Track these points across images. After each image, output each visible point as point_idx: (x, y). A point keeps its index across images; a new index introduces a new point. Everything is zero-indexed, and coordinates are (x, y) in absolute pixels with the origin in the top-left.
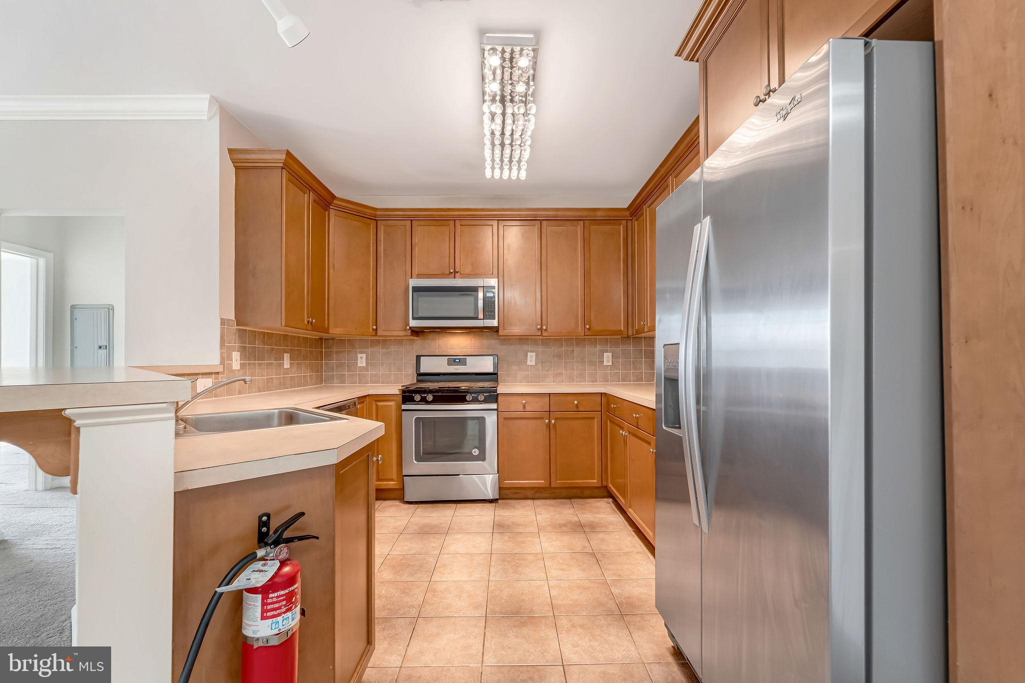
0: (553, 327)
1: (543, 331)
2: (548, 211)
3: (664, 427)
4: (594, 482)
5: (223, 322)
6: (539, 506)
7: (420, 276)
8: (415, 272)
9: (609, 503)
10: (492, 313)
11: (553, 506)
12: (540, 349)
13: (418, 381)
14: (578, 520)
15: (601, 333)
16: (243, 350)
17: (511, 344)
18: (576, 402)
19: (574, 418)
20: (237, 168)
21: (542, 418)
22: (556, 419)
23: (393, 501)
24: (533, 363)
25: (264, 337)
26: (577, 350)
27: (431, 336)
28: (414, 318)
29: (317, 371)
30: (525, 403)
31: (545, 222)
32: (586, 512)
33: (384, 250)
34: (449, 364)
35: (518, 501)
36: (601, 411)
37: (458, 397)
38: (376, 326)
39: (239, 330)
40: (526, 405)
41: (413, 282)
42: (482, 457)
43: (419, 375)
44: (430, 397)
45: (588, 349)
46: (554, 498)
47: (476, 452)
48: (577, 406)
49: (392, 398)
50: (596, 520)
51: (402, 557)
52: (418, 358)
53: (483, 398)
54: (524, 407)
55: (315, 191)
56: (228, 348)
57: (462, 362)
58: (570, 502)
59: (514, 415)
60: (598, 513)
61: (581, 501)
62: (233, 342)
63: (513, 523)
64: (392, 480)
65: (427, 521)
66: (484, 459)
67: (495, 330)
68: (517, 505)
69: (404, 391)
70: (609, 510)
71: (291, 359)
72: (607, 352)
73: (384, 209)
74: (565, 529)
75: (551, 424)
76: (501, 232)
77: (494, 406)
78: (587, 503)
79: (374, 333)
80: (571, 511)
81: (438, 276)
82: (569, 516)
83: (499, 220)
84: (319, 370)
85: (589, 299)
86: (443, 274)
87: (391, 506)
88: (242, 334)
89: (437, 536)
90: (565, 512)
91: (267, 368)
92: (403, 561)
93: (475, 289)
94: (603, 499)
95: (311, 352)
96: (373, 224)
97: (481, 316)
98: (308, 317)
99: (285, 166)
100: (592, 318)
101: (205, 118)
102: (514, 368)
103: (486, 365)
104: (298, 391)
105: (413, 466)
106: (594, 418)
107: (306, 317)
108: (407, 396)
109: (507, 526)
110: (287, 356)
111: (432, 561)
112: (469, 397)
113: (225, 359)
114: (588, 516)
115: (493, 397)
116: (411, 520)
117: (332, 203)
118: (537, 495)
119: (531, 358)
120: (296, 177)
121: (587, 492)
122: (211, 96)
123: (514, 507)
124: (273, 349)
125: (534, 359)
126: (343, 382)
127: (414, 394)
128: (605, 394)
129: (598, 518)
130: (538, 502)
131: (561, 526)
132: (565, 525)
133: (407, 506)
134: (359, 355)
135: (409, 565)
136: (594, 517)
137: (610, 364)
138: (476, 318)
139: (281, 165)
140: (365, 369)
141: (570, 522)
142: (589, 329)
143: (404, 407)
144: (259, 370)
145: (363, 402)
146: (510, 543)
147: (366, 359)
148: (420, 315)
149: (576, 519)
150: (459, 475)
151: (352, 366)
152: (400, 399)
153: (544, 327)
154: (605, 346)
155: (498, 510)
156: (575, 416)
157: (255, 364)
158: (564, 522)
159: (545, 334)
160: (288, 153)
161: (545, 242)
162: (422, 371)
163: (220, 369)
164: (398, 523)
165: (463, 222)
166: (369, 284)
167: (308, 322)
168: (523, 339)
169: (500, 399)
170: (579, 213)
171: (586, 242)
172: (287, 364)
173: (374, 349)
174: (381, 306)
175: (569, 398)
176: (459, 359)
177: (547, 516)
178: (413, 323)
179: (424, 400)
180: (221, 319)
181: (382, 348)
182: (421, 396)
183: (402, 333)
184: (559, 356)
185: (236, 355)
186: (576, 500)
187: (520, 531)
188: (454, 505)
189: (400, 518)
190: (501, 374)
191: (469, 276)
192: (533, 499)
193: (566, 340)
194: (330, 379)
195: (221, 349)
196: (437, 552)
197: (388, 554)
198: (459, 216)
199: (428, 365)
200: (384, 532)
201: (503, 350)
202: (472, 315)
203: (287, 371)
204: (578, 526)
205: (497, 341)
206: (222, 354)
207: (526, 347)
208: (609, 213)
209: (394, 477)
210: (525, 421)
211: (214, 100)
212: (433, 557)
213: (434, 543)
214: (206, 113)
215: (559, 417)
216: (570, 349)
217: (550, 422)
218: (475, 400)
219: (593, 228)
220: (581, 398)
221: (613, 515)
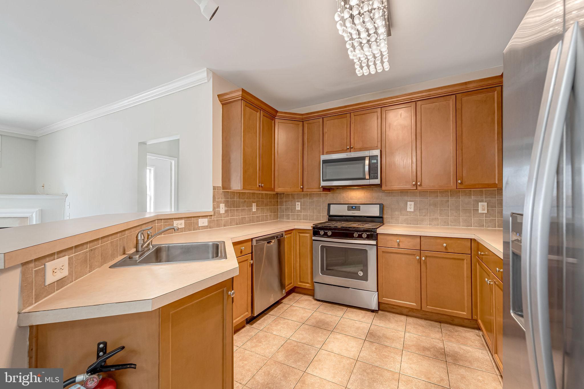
0: (427, 183)
1: (418, 186)
2: (422, 93)
3: (512, 314)
4: (464, 314)
5: (214, 188)
6: (410, 324)
7: (328, 153)
8: (325, 151)
9: (480, 336)
10: (376, 175)
11: (423, 326)
12: (418, 199)
13: (329, 220)
14: (442, 346)
15: (474, 186)
16: (227, 204)
17: (394, 196)
18: (445, 245)
19: (443, 258)
20: (223, 104)
21: (414, 255)
22: (426, 257)
23: (309, 297)
24: (412, 210)
25: (240, 195)
26: (452, 200)
27: (338, 191)
28: (323, 181)
29: (275, 212)
30: (399, 242)
31: (419, 102)
32: (453, 340)
33: (307, 139)
34: (349, 210)
35: (394, 315)
36: (471, 254)
37: (347, 234)
38: (303, 186)
39: (224, 192)
40: (400, 243)
41: (324, 157)
42: (365, 278)
43: (330, 216)
44: (330, 233)
45: (463, 199)
46: (426, 319)
47: (361, 274)
48: (446, 248)
49: (308, 232)
50: (461, 352)
51: (295, 344)
52: (329, 205)
53: (366, 236)
54: (399, 245)
55: (264, 110)
56: (218, 202)
57: (357, 208)
58: (439, 326)
59: (390, 250)
60: (465, 344)
61: (451, 328)
62: (221, 199)
63: (384, 335)
64: (308, 283)
65: (323, 317)
66: (366, 280)
67: (380, 186)
68: (391, 319)
69: (314, 228)
70: (477, 343)
71: (257, 206)
72: (482, 201)
73: (306, 114)
74: (428, 353)
75: (421, 260)
76: (384, 116)
77: (374, 242)
78: (457, 331)
79: (301, 190)
80: (438, 335)
81: (340, 152)
82: (435, 340)
83: (382, 107)
84: (276, 211)
85: (461, 158)
86: (343, 150)
87: (306, 300)
88: (226, 194)
89: (325, 332)
90: (433, 335)
91: (242, 212)
92: (295, 348)
93: (363, 159)
94: (473, 330)
95: (271, 202)
96: (301, 123)
97: (367, 177)
98: (259, 183)
99: (243, 99)
100: (464, 175)
101: (206, 81)
102: (397, 213)
103: (374, 211)
104: (262, 224)
105: (320, 277)
106: (463, 260)
107: (258, 183)
108: (316, 231)
109: (378, 337)
110: (254, 205)
111: (313, 352)
112: (356, 235)
113: (216, 207)
114: (454, 345)
115: (372, 235)
116: (314, 314)
117: (276, 115)
118: (410, 313)
119: (411, 207)
120: (251, 104)
121: (456, 321)
122: (207, 68)
123: (389, 320)
124: (245, 201)
125: (413, 206)
126: (289, 219)
127: (320, 230)
128: (475, 240)
129: (464, 350)
130: (410, 320)
131: (425, 349)
132: (428, 349)
133: (316, 302)
134: (297, 203)
135: (297, 353)
136: (460, 348)
137: (486, 212)
138: (364, 179)
139: (241, 98)
140: (300, 211)
141: (434, 347)
142: (461, 183)
143: (314, 238)
144: (237, 213)
145: (291, 233)
146: (375, 354)
147: (301, 205)
148: (328, 178)
149: (440, 345)
150: (349, 288)
151: (293, 209)
152: (312, 232)
153: (419, 183)
154: (479, 197)
155: (375, 320)
156: (444, 256)
157: (234, 210)
158: (429, 345)
159: (419, 188)
160: (243, 90)
161: (420, 117)
162: (331, 214)
163: (213, 214)
164: (305, 315)
165: (356, 113)
166: (299, 161)
167: (259, 186)
168: (403, 192)
169: (379, 237)
170: (450, 89)
171: (458, 112)
172: (254, 209)
173: (305, 200)
174: (305, 173)
175: (439, 241)
176: (355, 207)
177: (415, 336)
178: (323, 184)
179: (326, 235)
180: (213, 186)
181: (309, 199)
182: (324, 231)
183: (318, 190)
184: (435, 205)
185: (222, 206)
186: (446, 325)
187: (387, 344)
188: (345, 308)
189: (308, 310)
190: (387, 217)
191: (361, 150)
192: (407, 316)
193: (441, 192)
194: (282, 217)
195: (213, 203)
196: (319, 346)
197: (289, 339)
198: (353, 110)
199: (335, 210)
200: (293, 319)
201: (387, 201)
202: (362, 176)
203: (254, 213)
204: (442, 354)
205: (383, 194)
206: (213, 205)
207: (406, 198)
208: (483, 83)
209: (309, 281)
210: (399, 255)
211: (209, 70)
212: (315, 350)
213: (320, 337)
214: (206, 78)
215: (429, 255)
216: (445, 199)
217: (420, 258)
218: (360, 237)
219: (465, 99)
220: (449, 242)
221: (480, 351)
